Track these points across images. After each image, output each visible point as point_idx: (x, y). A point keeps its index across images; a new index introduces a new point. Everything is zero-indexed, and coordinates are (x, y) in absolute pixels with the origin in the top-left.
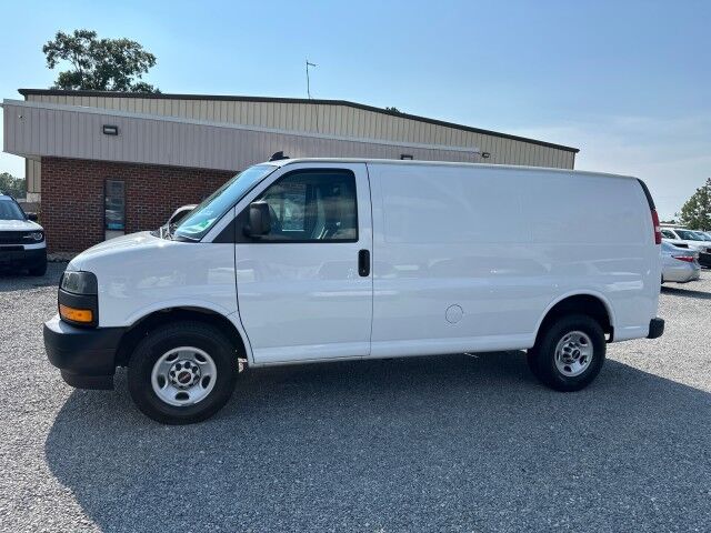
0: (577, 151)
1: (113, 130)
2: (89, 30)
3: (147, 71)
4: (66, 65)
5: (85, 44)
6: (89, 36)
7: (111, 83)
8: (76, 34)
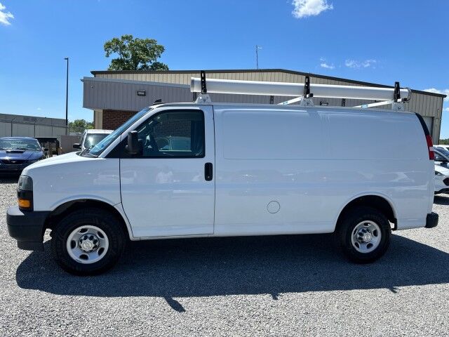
0: (445, 96)
1: (143, 93)
2: (129, 35)
3: (160, 57)
4: (116, 56)
5: (127, 44)
6: (128, 38)
7: (140, 65)
8: (123, 38)
